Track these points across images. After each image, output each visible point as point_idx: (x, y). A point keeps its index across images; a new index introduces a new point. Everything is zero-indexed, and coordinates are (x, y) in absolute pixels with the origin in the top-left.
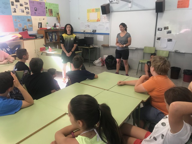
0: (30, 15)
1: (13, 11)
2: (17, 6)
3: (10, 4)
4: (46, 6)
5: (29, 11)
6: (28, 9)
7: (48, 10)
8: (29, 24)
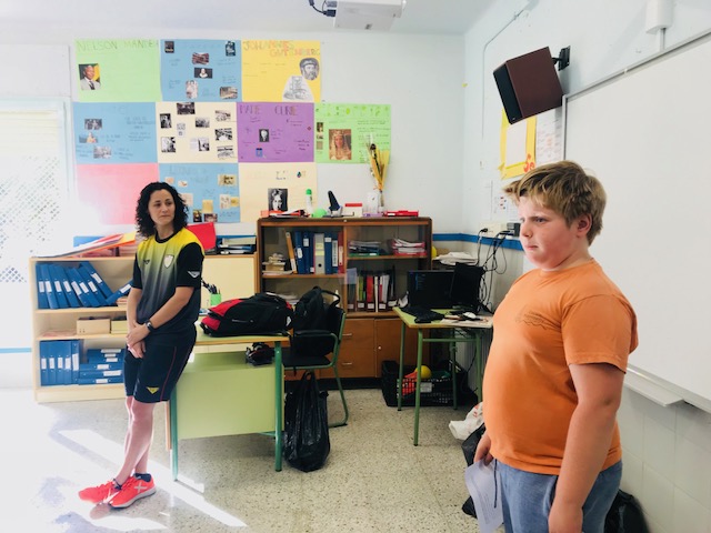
0: (235, 160)
1: (166, 147)
2: (181, 127)
3: (155, 123)
4: (317, 118)
5: (234, 143)
6: (230, 137)
7: (325, 134)
8: (225, 196)
